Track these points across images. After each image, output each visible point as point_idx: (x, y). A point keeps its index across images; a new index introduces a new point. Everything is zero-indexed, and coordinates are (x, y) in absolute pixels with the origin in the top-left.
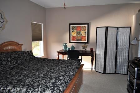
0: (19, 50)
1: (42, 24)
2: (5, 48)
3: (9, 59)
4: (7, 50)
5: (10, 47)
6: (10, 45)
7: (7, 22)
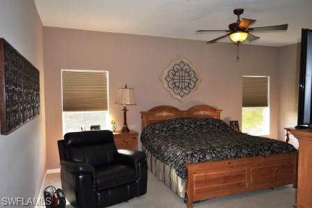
0: (216, 118)
1: (269, 78)
2: (195, 113)
3: (192, 126)
4: (197, 116)
5: (202, 113)
6: (203, 110)
7: (201, 81)
